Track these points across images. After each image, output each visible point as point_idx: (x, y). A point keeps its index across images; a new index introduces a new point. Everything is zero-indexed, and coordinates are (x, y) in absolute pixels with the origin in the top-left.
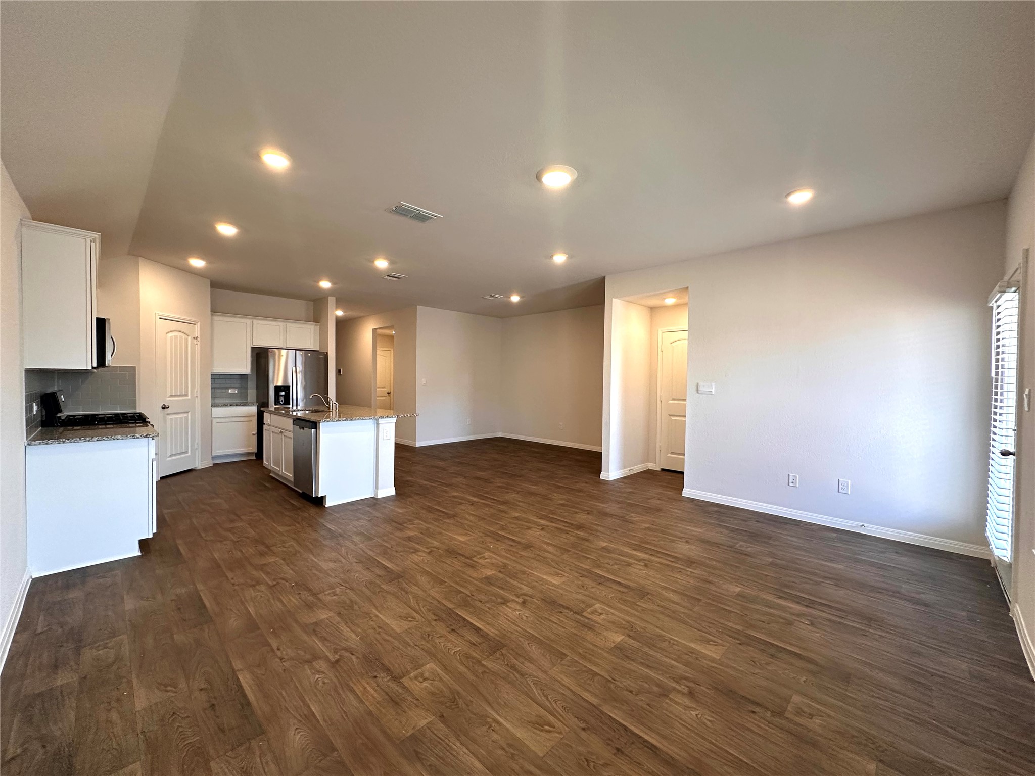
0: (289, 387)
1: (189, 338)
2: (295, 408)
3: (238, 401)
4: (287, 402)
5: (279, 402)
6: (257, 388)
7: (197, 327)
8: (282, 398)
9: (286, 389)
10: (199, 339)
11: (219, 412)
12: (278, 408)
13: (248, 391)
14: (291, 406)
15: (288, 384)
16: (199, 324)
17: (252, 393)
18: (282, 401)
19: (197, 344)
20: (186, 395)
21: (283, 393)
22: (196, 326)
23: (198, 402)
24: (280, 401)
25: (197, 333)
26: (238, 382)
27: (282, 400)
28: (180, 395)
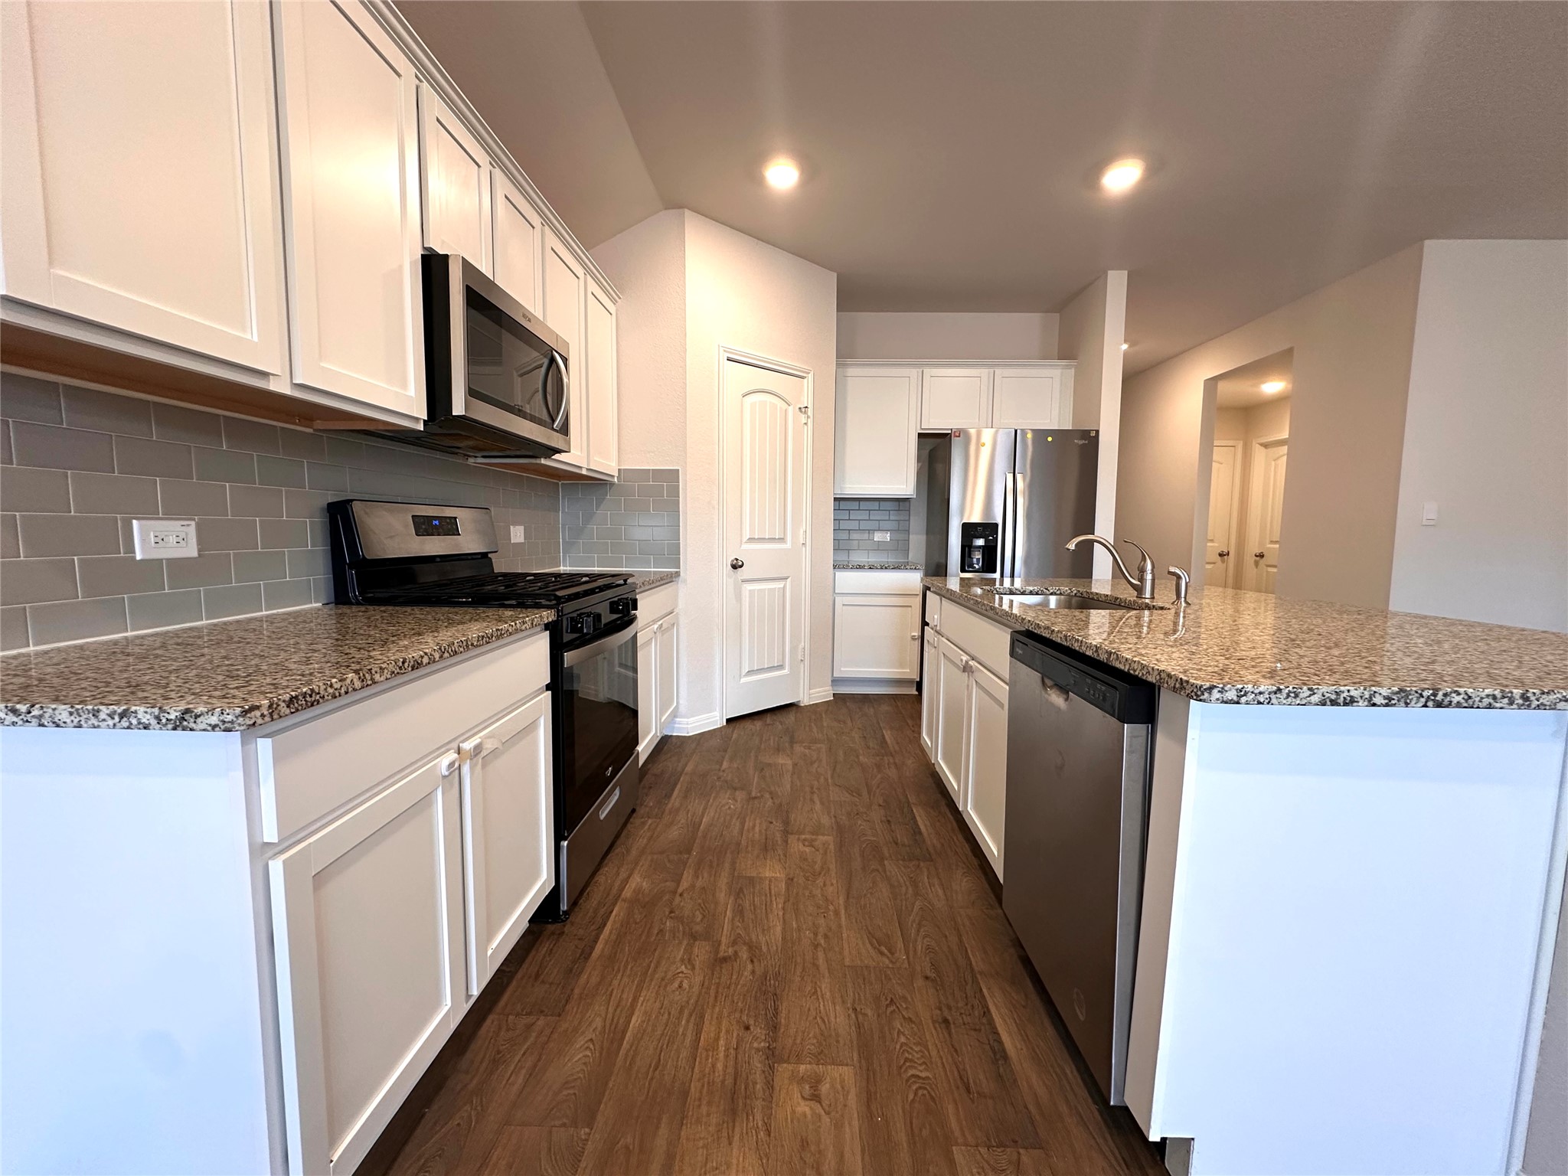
0: (996, 525)
1: (790, 409)
2: (1007, 582)
3: (891, 559)
4: (989, 565)
5: (971, 565)
6: (929, 532)
7: (808, 384)
8: (978, 556)
9: (988, 529)
10: (810, 412)
11: (848, 580)
12: (969, 579)
13: (911, 536)
14: (997, 575)
15: (994, 518)
16: (810, 376)
17: (918, 543)
18: (978, 564)
19: (805, 424)
20: (782, 540)
21: (980, 542)
22: (806, 380)
23: (806, 554)
24: (975, 560)
25: (806, 399)
26: (892, 518)
27: (978, 560)
28: (772, 540)
